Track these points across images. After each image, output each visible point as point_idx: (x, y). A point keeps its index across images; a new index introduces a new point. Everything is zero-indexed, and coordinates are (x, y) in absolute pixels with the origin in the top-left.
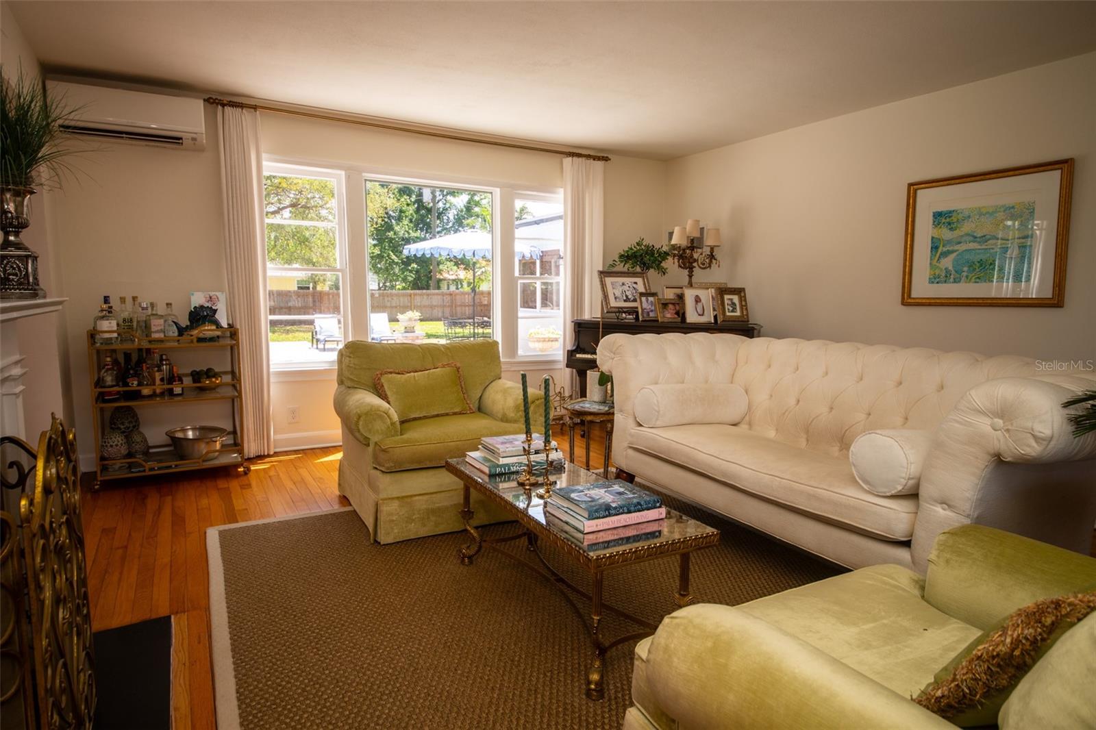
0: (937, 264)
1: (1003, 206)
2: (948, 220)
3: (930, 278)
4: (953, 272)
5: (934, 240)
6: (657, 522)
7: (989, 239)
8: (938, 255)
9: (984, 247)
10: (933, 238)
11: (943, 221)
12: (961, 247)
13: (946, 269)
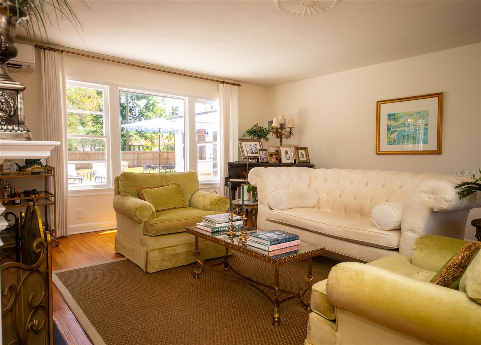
0: (390, 136)
1: (415, 112)
2: (394, 117)
3: (387, 143)
4: (397, 140)
6: (297, 246)
7: (411, 126)
8: (390, 132)
9: (409, 129)
10: (388, 125)
11: (392, 118)
12: (400, 129)
13: (394, 138)
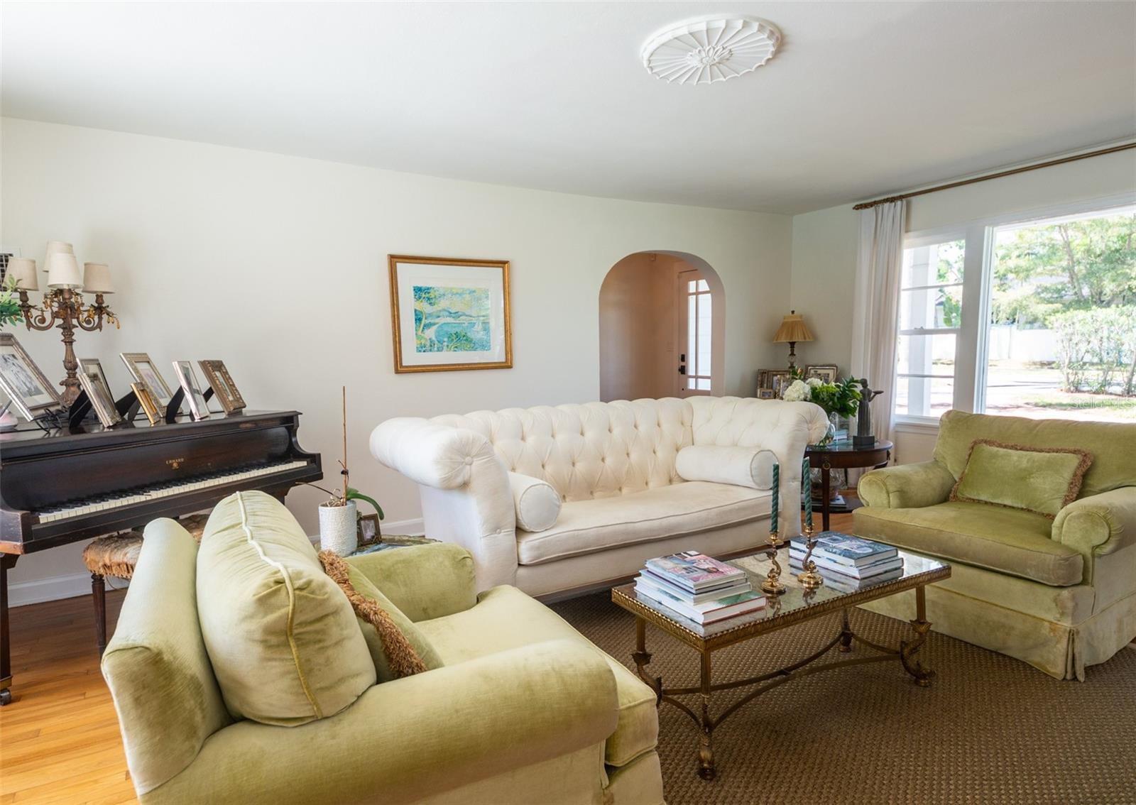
0: (423, 335)
1: (469, 289)
2: (427, 295)
3: (417, 348)
4: (436, 342)
5: (417, 312)
7: (461, 316)
8: (422, 328)
9: (458, 322)
10: (416, 310)
11: (424, 296)
12: (441, 321)
13: (430, 339)
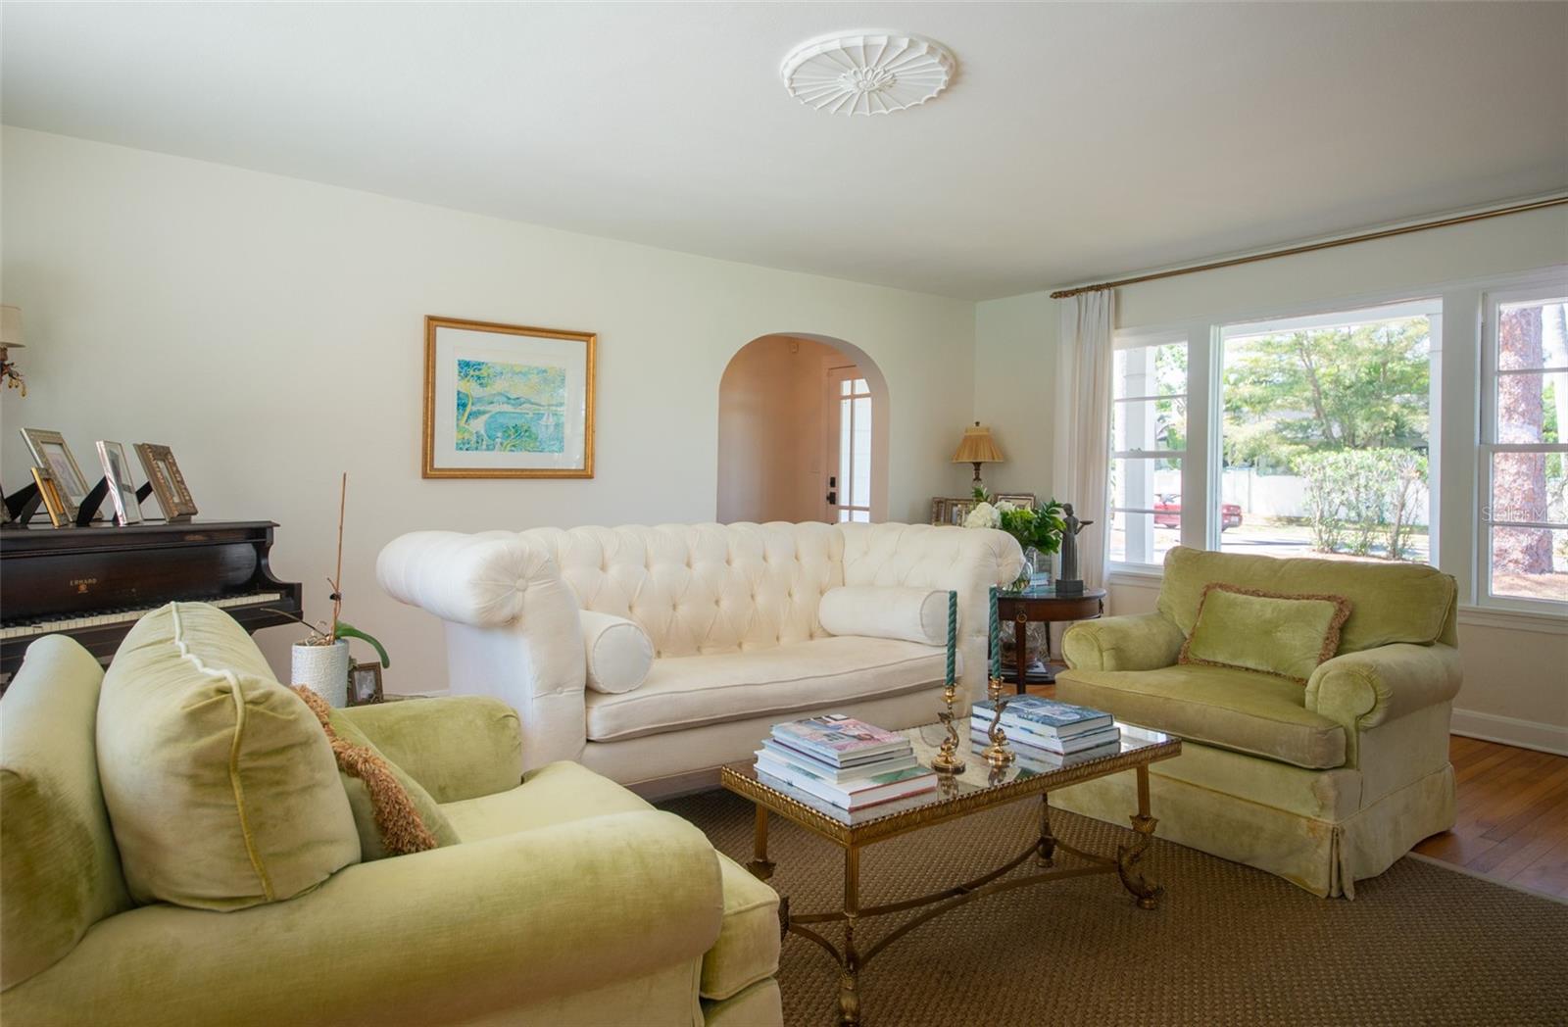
0: (466, 427)
1: (537, 368)
2: (477, 373)
3: (457, 444)
4: (486, 438)
5: (461, 395)
7: (524, 403)
8: (466, 417)
9: (518, 411)
10: (459, 393)
11: (472, 373)
12: (495, 409)
13: (477, 433)
